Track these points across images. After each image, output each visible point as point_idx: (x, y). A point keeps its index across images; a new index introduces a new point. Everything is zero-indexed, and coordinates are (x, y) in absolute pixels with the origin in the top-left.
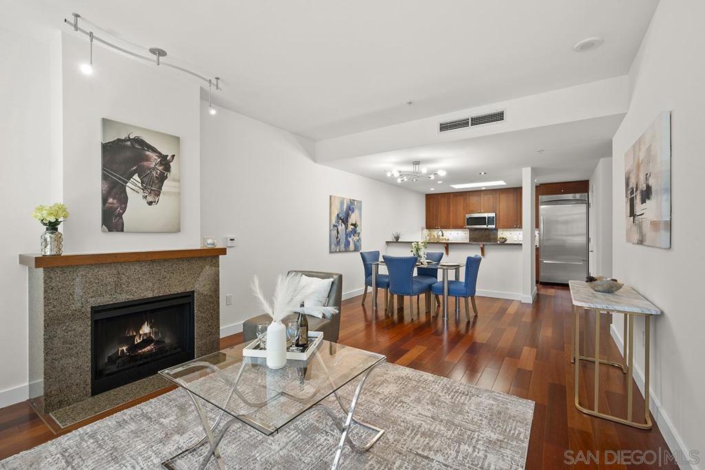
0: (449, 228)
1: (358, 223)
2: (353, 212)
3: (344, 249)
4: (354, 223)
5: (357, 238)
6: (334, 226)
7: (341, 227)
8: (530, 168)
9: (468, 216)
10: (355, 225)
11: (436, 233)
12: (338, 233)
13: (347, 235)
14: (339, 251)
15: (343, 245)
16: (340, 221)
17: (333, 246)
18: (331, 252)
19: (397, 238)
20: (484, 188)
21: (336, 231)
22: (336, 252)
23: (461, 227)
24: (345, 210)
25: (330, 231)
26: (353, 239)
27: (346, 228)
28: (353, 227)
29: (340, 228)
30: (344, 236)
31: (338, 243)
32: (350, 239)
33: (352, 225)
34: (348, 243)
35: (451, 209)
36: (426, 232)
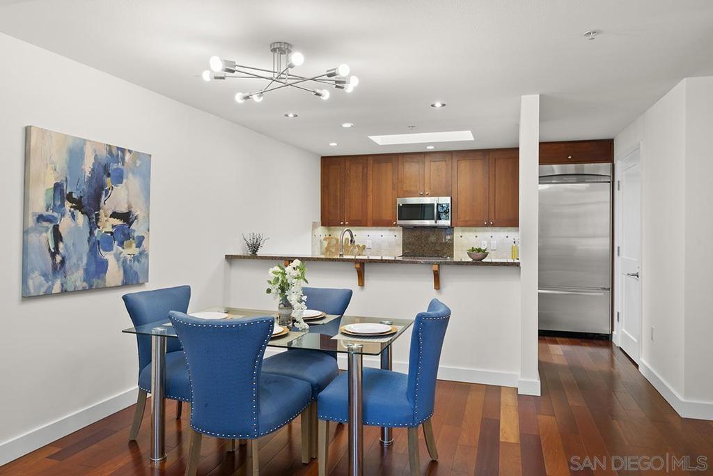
0: (366, 225)
1: (138, 212)
2: (119, 179)
3: (80, 284)
4: (123, 209)
5: (134, 250)
6: (41, 218)
7: (73, 224)
8: (538, 95)
9: (400, 202)
10: (127, 217)
11: (341, 234)
12: (58, 237)
13: (95, 246)
14: (64, 292)
15: (81, 273)
16: (68, 205)
17: (36, 280)
18: (26, 297)
19: (255, 247)
20: (430, 148)
21: (49, 235)
22: (48, 294)
23: (387, 224)
24: (88, 174)
25: (25, 232)
26: (117, 257)
27: (94, 223)
28: (118, 222)
29: (65, 225)
30: (86, 247)
31: (59, 268)
32: (109, 257)
33: (115, 215)
34: (100, 267)
35: (370, 189)
36: (321, 231)
